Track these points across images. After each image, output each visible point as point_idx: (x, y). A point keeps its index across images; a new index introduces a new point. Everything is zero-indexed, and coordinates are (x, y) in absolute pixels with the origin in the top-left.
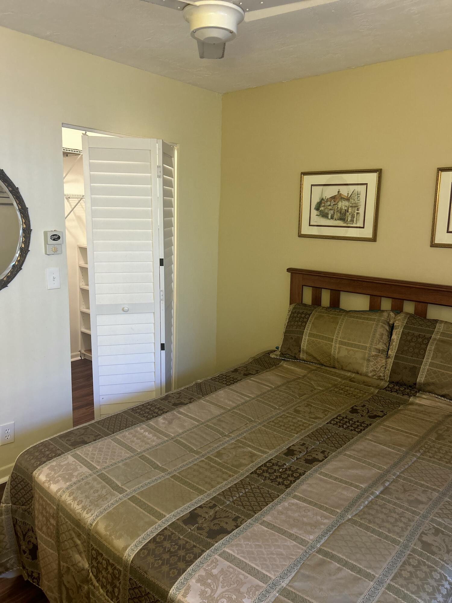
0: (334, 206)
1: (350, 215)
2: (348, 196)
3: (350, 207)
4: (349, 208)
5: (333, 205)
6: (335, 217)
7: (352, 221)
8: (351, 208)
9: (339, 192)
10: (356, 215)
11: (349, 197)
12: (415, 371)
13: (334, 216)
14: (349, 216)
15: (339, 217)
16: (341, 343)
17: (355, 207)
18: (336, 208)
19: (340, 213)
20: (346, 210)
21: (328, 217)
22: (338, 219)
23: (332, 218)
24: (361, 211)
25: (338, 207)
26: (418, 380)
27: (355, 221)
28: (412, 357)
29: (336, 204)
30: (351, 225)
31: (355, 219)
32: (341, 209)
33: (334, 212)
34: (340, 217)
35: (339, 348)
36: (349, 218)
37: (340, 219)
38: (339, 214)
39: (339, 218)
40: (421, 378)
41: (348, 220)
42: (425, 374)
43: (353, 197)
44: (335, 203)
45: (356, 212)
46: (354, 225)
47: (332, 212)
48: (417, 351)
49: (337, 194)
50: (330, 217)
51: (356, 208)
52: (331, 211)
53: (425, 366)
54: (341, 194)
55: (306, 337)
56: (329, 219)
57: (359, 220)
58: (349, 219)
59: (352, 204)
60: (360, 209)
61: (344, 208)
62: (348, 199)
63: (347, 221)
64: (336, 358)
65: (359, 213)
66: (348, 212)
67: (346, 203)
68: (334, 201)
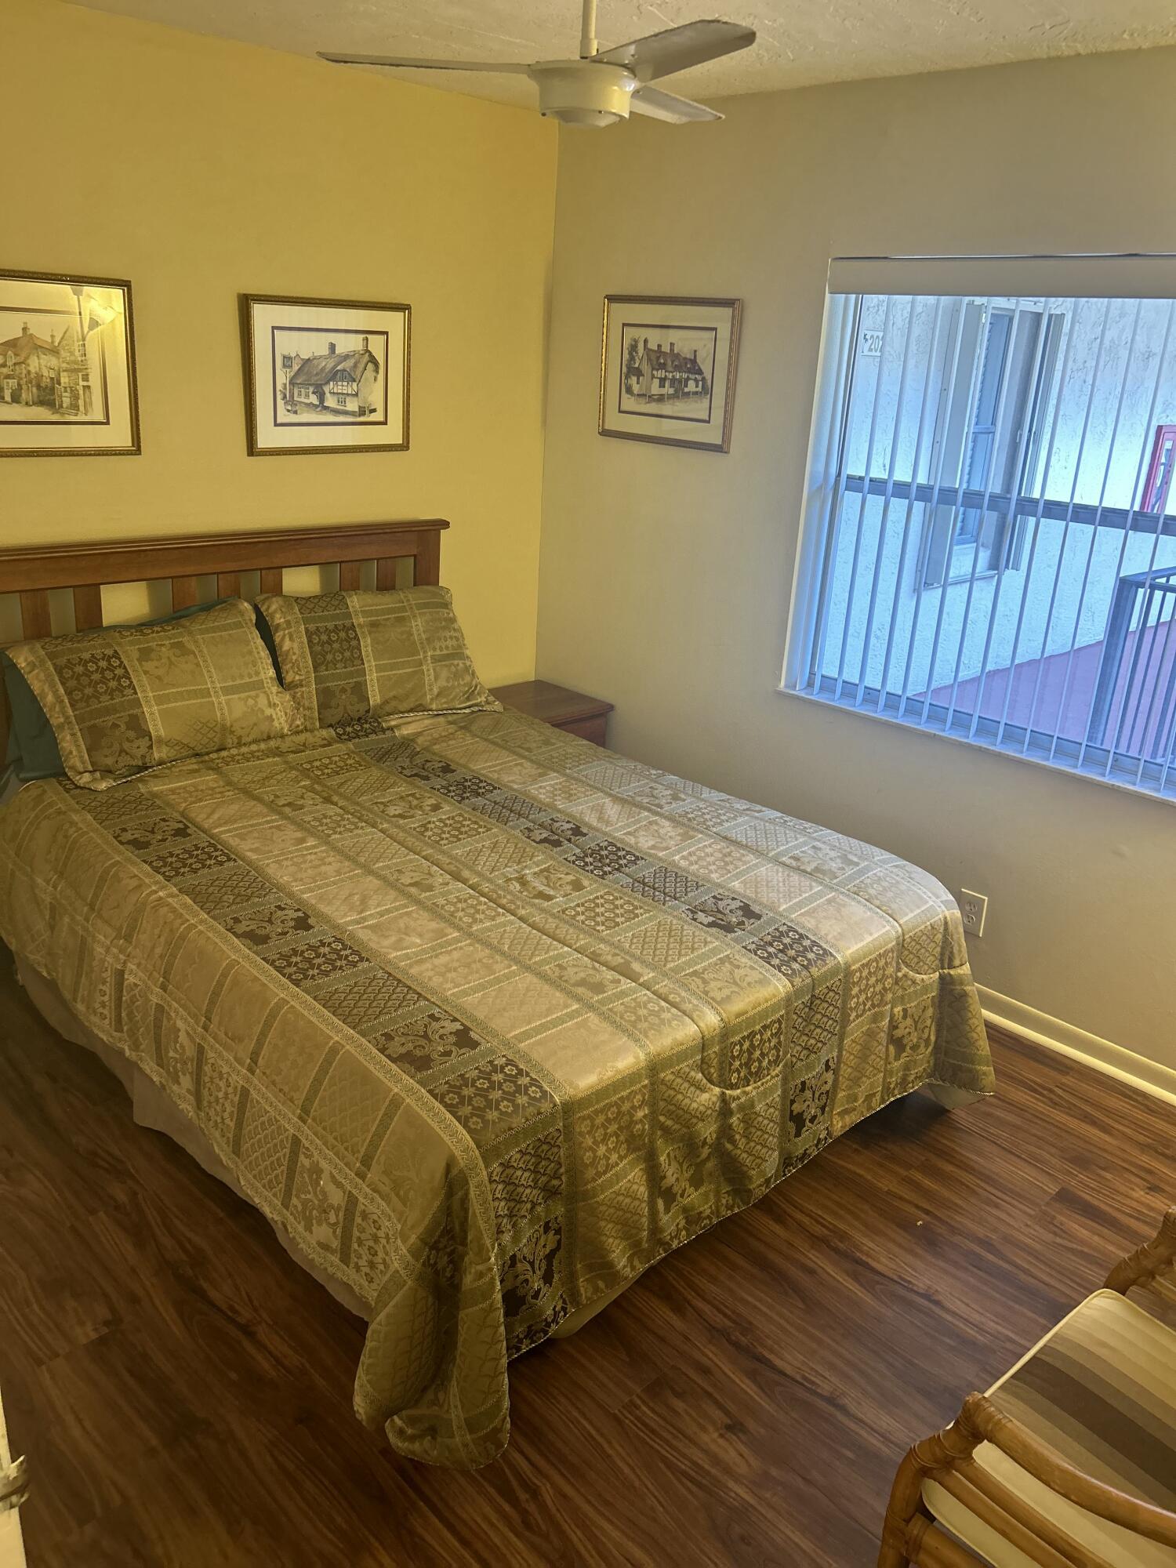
0: (17, 367)
1: (66, 391)
2: (53, 342)
3: (64, 371)
4: (62, 374)
5: (15, 364)
6: (24, 396)
7: (75, 407)
8: (65, 374)
9: (25, 329)
10: (81, 392)
11: (56, 344)
12: (360, 690)
13: (21, 396)
14: (64, 394)
15: (35, 396)
16: (227, 691)
17: (79, 370)
18: (24, 372)
19: (39, 387)
20: (52, 379)
21: (3, 398)
22: (34, 404)
23: (16, 399)
24: (95, 381)
25: (29, 372)
26: (371, 702)
27: (82, 408)
28: (345, 667)
29: (23, 363)
30: (73, 419)
31: (81, 402)
32: (39, 376)
33: (19, 385)
34: (39, 396)
35: (228, 702)
36: (64, 399)
37: (41, 403)
38: (34, 389)
39: (36, 399)
40: (375, 698)
41: (65, 405)
42: (376, 688)
43: (67, 345)
44: (19, 359)
45: (82, 383)
46: (81, 418)
47: (13, 383)
48: (347, 654)
49: (21, 335)
50: (8, 398)
51: (80, 374)
52: (10, 381)
53: (370, 675)
54: (31, 335)
55: (150, 707)
56: (7, 403)
57: (91, 404)
58: (66, 401)
59: (68, 363)
60: (90, 377)
61: (45, 374)
62: (54, 351)
63: (61, 406)
64: (228, 724)
65: (89, 387)
66: (59, 384)
67: (53, 362)
68: (16, 355)
